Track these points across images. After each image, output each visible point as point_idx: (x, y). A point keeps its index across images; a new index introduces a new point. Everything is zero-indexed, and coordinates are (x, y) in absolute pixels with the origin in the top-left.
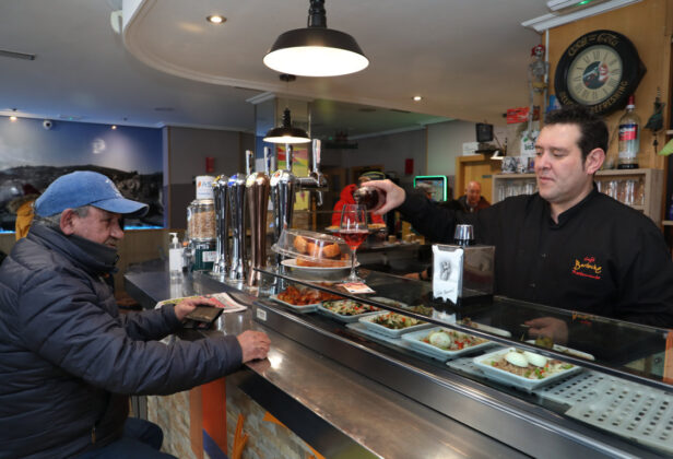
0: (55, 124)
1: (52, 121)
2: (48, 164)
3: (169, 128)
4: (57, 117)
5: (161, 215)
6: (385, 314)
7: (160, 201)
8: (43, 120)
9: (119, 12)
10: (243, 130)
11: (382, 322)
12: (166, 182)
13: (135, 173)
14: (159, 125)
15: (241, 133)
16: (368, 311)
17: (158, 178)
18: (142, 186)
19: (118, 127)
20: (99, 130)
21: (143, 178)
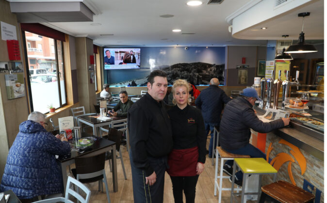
0: (188, 48)
1: (188, 47)
2: (186, 63)
3: (228, 47)
4: (190, 46)
5: (223, 81)
6: (315, 121)
7: (223, 75)
8: (185, 47)
9: (231, 26)
10: (259, 46)
11: (313, 123)
12: (226, 68)
13: (215, 65)
14: (224, 46)
15: (258, 47)
16: (309, 120)
17: (223, 66)
18: (217, 69)
19: (209, 47)
20: (202, 49)
21: (217, 67)
